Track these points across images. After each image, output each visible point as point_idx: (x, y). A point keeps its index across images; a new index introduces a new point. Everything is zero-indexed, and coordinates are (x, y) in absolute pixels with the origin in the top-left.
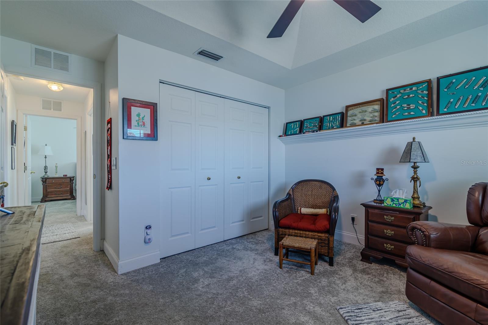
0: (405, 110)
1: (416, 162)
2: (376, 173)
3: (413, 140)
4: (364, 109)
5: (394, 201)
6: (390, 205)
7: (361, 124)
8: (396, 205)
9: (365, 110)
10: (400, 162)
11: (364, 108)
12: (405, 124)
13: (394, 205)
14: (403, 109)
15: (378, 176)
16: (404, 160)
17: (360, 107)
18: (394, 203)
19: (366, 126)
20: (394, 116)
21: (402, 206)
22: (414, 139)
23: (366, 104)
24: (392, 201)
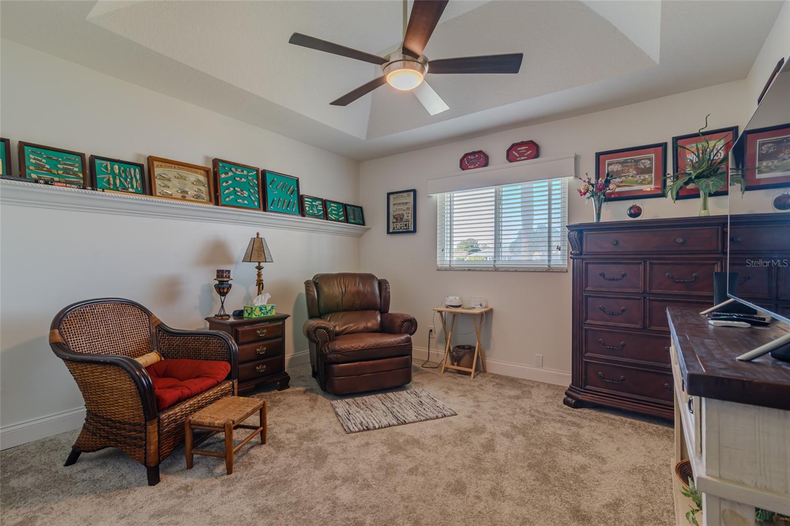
0: (237, 195)
1: (260, 262)
2: (216, 278)
3: (256, 236)
4: (184, 174)
5: (262, 310)
6: (259, 315)
7: (180, 197)
8: (264, 314)
9: (186, 177)
10: (243, 261)
11: (183, 172)
12: (244, 214)
13: (262, 315)
14: (236, 193)
15: (219, 281)
16: (258, 260)
17: (175, 167)
18: (262, 313)
19: (189, 203)
20: (227, 199)
21: (269, 314)
22: (258, 234)
23: (186, 168)
24: (260, 311)
